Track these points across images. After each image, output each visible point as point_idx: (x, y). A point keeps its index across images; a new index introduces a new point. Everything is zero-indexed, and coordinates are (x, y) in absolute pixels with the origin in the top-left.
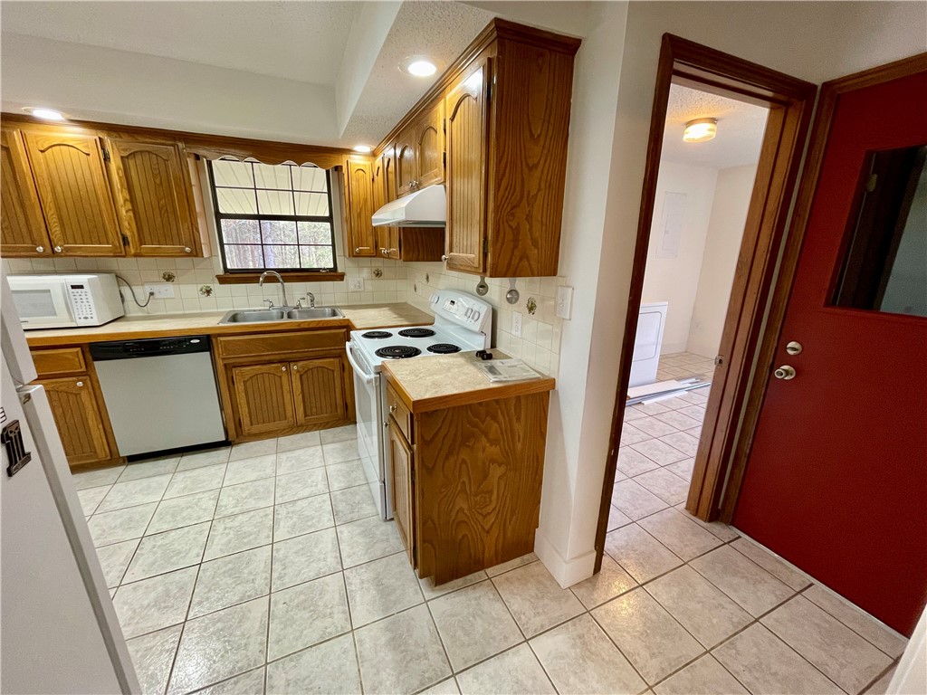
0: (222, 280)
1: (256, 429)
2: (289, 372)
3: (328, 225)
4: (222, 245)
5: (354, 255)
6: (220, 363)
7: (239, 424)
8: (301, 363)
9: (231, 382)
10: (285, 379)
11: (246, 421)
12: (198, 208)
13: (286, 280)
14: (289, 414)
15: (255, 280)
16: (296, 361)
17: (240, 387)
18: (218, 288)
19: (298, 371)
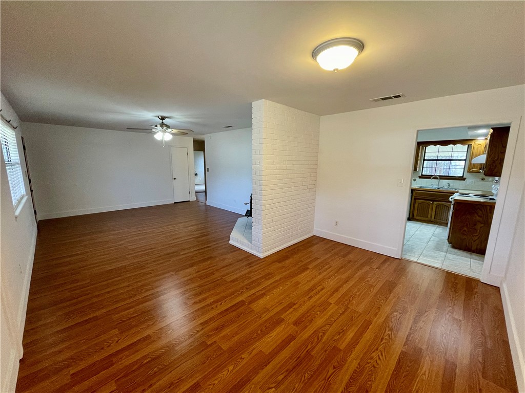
0: (420, 177)
1: (418, 218)
2: (433, 204)
3: (464, 162)
4: (423, 167)
5: (469, 172)
6: (413, 197)
7: (413, 215)
8: (437, 202)
9: (415, 203)
10: (431, 206)
11: (415, 215)
12: (419, 158)
13: (441, 179)
14: (429, 216)
15: (430, 178)
16: (436, 201)
17: (416, 205)
18: (418, 179)
19: (436, 204)
